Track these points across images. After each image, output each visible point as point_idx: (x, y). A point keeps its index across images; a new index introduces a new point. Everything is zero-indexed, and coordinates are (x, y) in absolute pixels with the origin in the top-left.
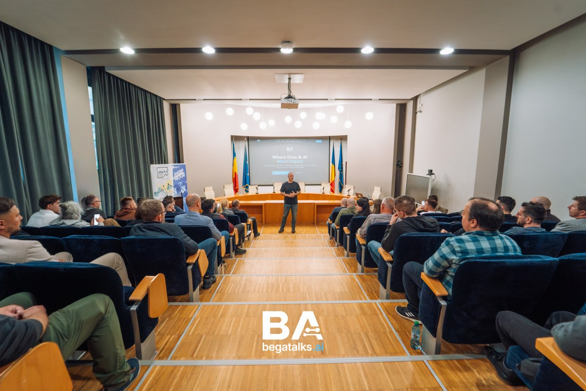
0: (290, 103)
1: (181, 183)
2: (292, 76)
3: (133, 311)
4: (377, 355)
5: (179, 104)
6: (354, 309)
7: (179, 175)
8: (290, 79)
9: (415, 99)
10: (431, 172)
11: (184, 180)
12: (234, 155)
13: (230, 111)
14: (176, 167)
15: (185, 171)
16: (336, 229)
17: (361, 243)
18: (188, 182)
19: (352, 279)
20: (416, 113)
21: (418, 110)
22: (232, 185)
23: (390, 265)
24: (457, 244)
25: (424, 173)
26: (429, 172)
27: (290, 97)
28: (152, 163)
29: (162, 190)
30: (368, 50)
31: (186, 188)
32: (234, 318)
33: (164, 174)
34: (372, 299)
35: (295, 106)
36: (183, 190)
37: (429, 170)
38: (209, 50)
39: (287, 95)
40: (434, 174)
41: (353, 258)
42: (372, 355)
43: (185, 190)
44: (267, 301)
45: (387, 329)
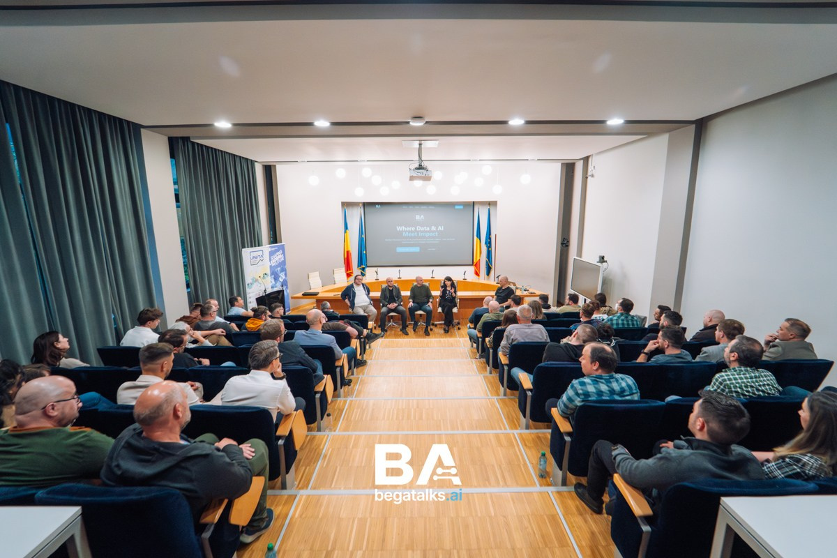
0: (421, 175)
1: (279, 269)
2: (423, 142)
3: (280, 445)
4: (508, 486)
5: (275, 166)
6: (490, 439)
7: (277, 259)
8: (420, 144)
9: (586, 160)
10: (602, 259)
11: (282, 264)
12: (346, 228)
13: (341, 173)
14: (273, 249)
15: (284, 253)
16: (478, 338)
17: (503, 363)
18: (287, 267)
19: (493, 405)
20: (587, 178)
21: (589, 173)
22: (343, 269)
23: (529, 393)
24: (580, 387)
25: (594, 260)
26: (600, 260)
27: (420, 167)
28: (244, 247)
29: (257, 280)
30: (517, 122)
31: (286, 275)
32: (366, 449)
33: (258, 259)
34: (512, 429)
35: (428, 178)
36: (282, 278)
37: (600, 257)
38: (322, 124)
39: (417, 166)
40: (606, 262)
41: (495, 376)
42: (503, 487)
43: (284, 277)
44: (398, 430)
45: (521, 461)
